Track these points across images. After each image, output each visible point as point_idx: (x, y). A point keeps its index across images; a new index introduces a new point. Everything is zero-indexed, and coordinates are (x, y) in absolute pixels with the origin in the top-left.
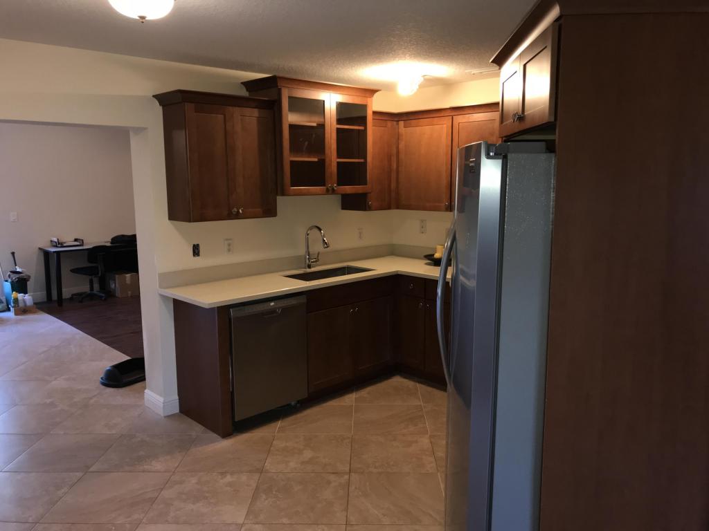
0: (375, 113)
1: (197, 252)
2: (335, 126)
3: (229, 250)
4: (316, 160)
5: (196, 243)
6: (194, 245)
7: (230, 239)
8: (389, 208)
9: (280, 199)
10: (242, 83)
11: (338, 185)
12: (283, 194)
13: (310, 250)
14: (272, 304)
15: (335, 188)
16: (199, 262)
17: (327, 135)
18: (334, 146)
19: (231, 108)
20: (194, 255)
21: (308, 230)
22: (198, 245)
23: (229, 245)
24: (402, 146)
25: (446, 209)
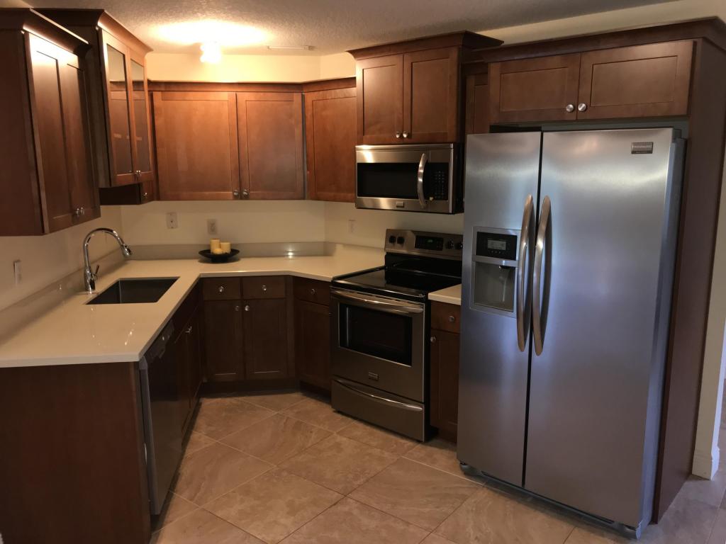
25: (236, 198)
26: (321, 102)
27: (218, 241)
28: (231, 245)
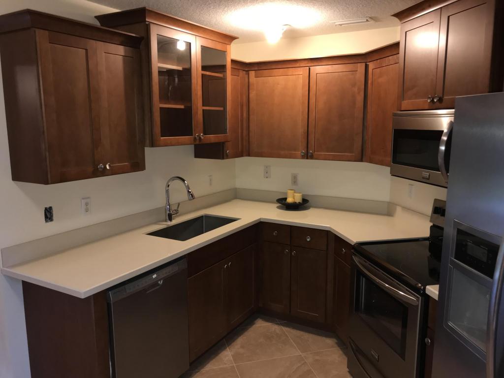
0: (233, 61)
1: (49, 216)
2: (200, 72)
3: (87, 210)
4: (182, 107)
5: (48, 206)
6: (46, 209)
7: (88, 198)
8: (242, 156)
9: (148, 151)
10: (96, 17)
11: (205, 134)
12: (153, 145)
13: (170, 202)
14: (155, 276)
15: (202, 138)
16: (52, 228)
17: (194, 81)
18: (200, 93)
19: (93, 43)
20: (46, 221)
21: (168, 182)
22: (51, 208)
23: (87, 204)
24: (253, 95)
25: (303, 157)
26: (378, 70)
27: (293, 191)
28: (303, 195)
